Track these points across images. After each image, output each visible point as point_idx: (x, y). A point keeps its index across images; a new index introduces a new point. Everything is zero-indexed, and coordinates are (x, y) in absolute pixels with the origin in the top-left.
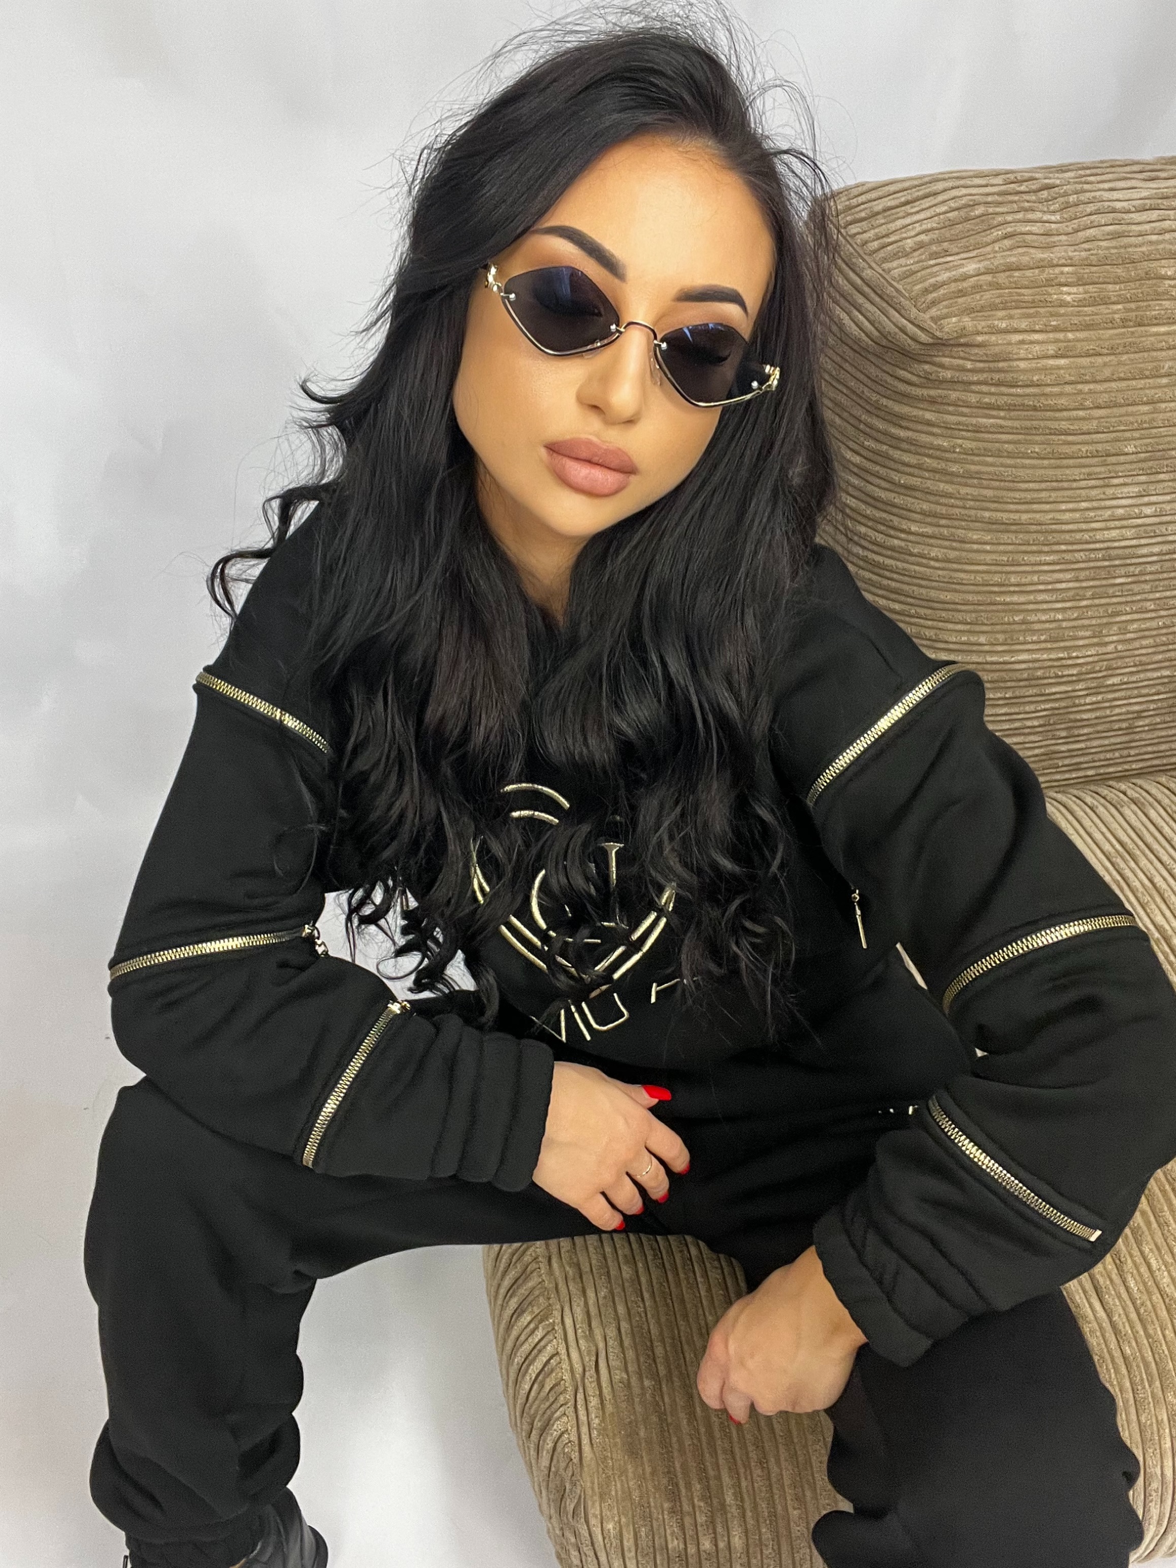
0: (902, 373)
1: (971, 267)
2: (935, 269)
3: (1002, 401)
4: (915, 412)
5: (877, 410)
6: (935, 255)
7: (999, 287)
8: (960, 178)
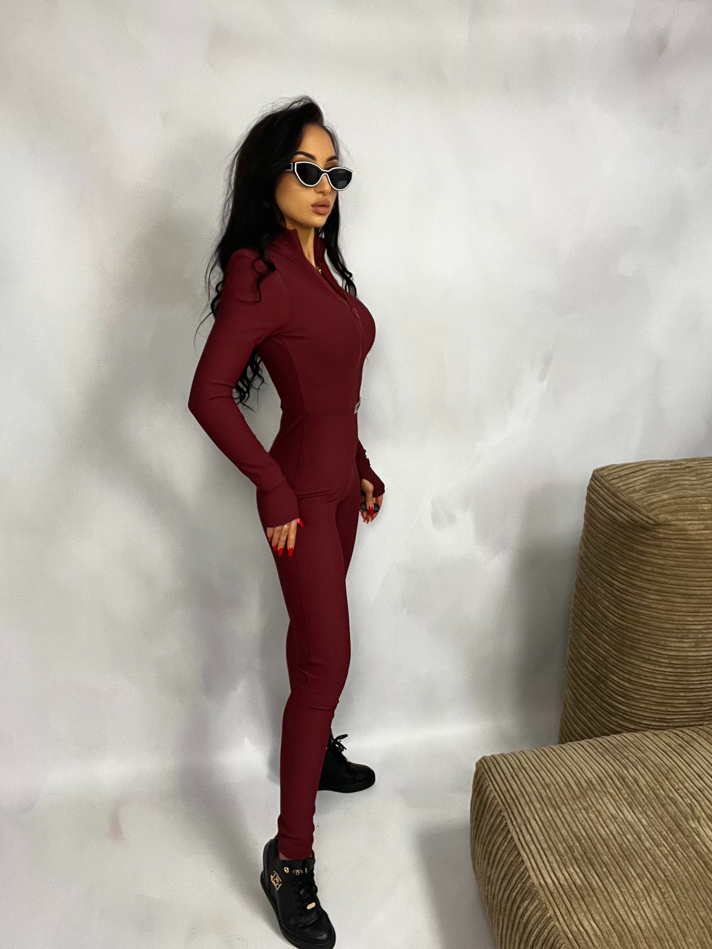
0: (642, 535)
1: (665, 497)
2: (651, 497)
3: (684, 546)
4: (649, 550)
5: (632, 549)
6: (649, 492)
7: (677, 503)
8: (653, 464)
